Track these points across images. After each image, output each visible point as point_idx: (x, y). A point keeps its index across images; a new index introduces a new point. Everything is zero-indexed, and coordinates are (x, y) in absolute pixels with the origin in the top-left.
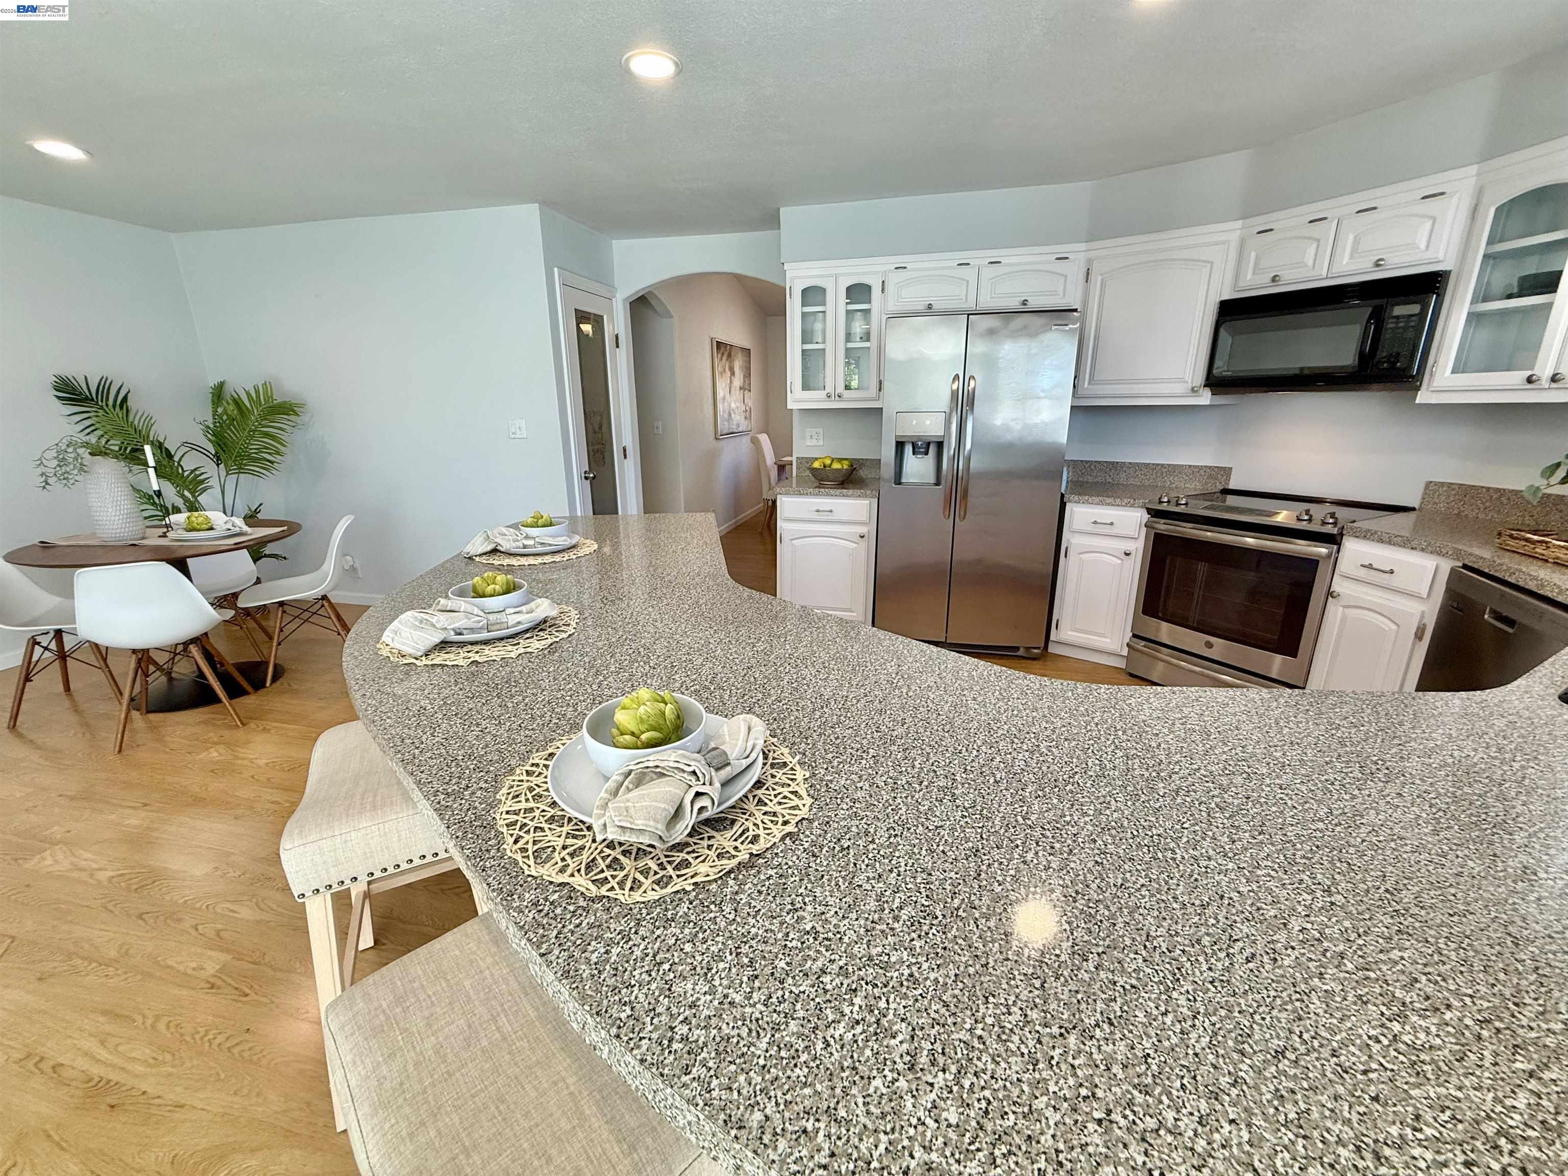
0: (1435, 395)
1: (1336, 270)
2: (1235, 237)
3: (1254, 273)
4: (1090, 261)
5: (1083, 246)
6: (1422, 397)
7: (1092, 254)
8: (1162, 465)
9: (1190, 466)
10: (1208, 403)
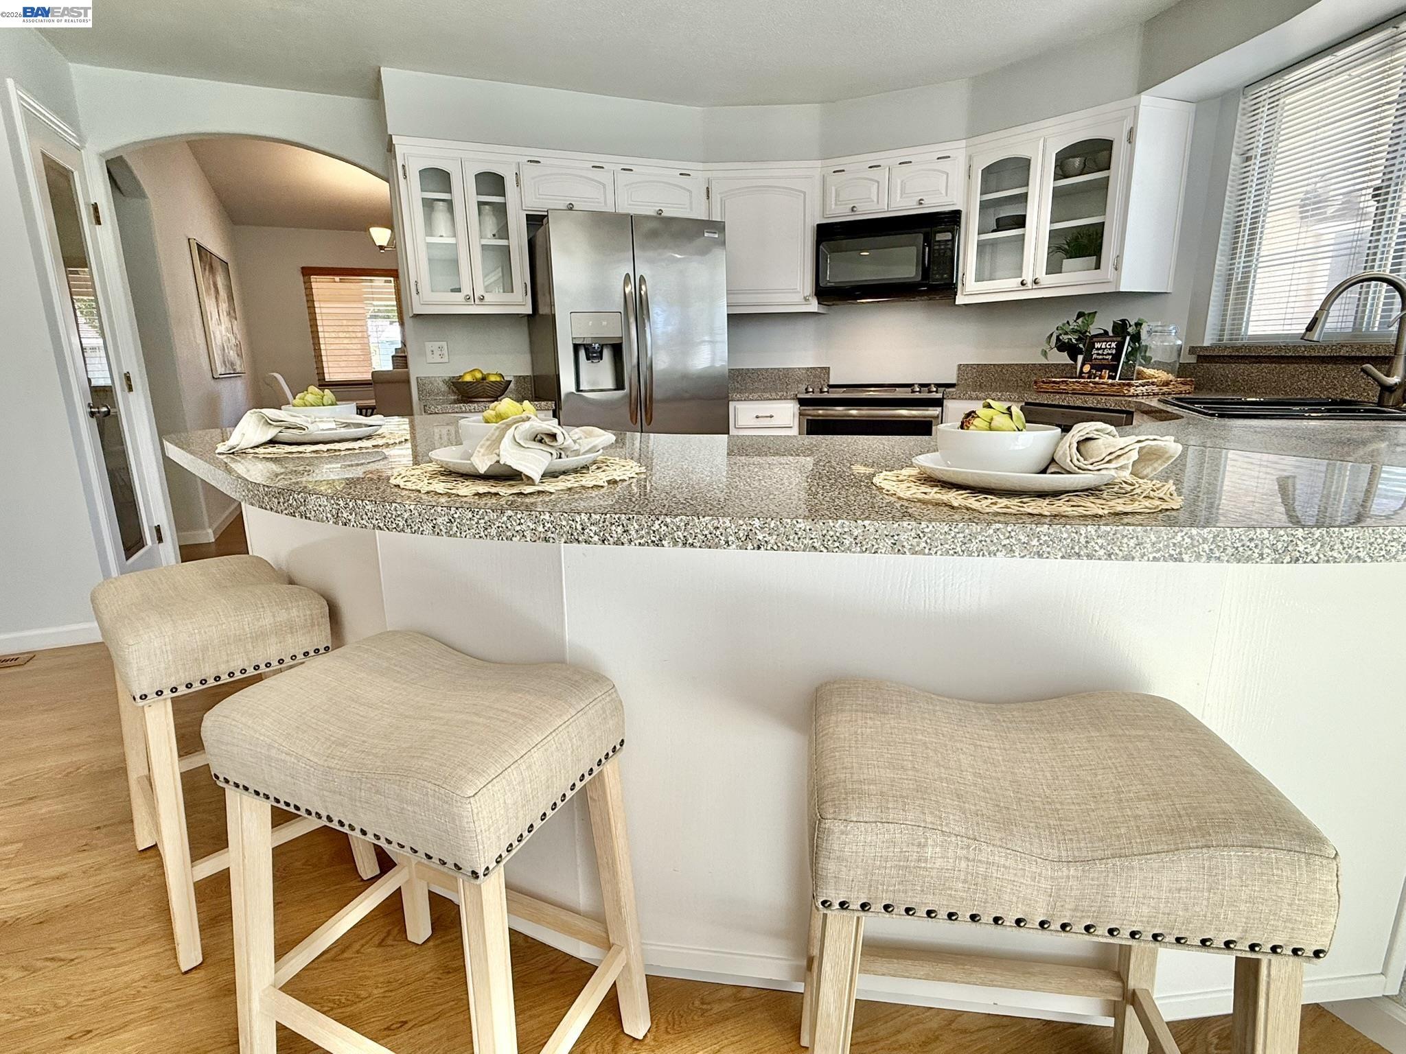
0: (967, 297)
1: (893, 206)
2: (817, 174)
3: (836, 204)
4: (709, 181)
5: (700, 166)
6: (960, 300)
7: (709, 174)
8: (778, 369)
9: (799, 368)
10: (816, 311)
